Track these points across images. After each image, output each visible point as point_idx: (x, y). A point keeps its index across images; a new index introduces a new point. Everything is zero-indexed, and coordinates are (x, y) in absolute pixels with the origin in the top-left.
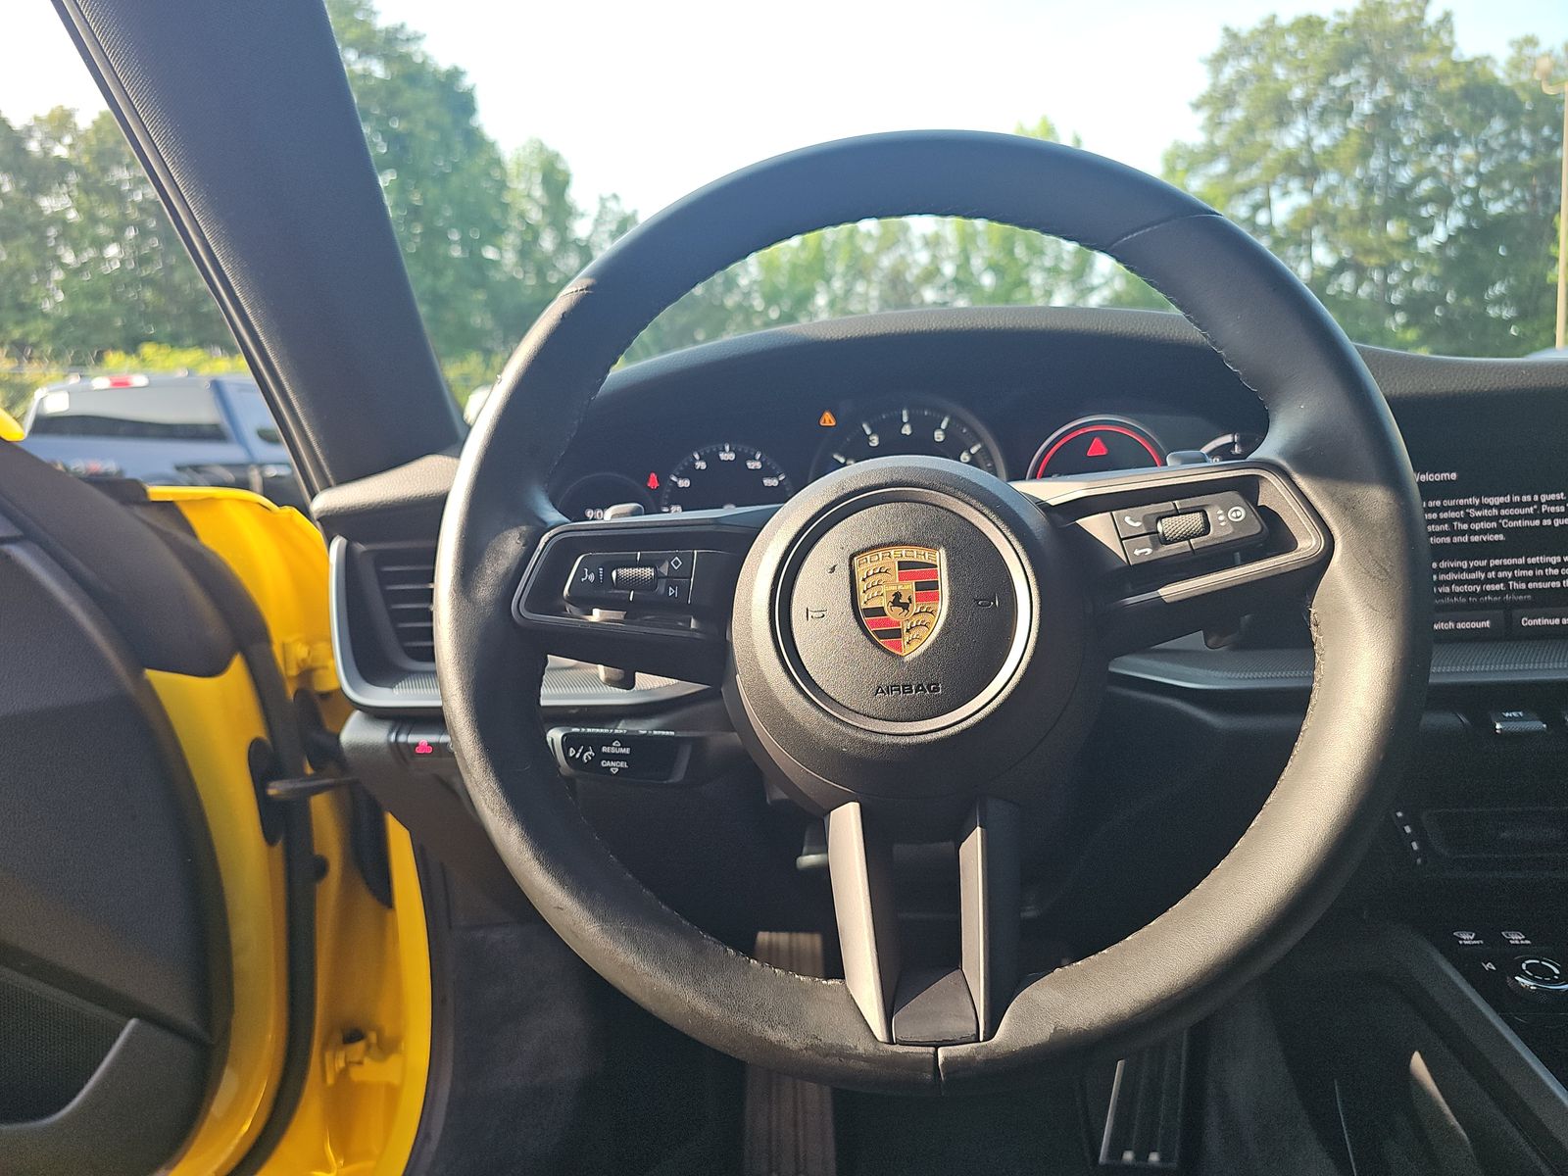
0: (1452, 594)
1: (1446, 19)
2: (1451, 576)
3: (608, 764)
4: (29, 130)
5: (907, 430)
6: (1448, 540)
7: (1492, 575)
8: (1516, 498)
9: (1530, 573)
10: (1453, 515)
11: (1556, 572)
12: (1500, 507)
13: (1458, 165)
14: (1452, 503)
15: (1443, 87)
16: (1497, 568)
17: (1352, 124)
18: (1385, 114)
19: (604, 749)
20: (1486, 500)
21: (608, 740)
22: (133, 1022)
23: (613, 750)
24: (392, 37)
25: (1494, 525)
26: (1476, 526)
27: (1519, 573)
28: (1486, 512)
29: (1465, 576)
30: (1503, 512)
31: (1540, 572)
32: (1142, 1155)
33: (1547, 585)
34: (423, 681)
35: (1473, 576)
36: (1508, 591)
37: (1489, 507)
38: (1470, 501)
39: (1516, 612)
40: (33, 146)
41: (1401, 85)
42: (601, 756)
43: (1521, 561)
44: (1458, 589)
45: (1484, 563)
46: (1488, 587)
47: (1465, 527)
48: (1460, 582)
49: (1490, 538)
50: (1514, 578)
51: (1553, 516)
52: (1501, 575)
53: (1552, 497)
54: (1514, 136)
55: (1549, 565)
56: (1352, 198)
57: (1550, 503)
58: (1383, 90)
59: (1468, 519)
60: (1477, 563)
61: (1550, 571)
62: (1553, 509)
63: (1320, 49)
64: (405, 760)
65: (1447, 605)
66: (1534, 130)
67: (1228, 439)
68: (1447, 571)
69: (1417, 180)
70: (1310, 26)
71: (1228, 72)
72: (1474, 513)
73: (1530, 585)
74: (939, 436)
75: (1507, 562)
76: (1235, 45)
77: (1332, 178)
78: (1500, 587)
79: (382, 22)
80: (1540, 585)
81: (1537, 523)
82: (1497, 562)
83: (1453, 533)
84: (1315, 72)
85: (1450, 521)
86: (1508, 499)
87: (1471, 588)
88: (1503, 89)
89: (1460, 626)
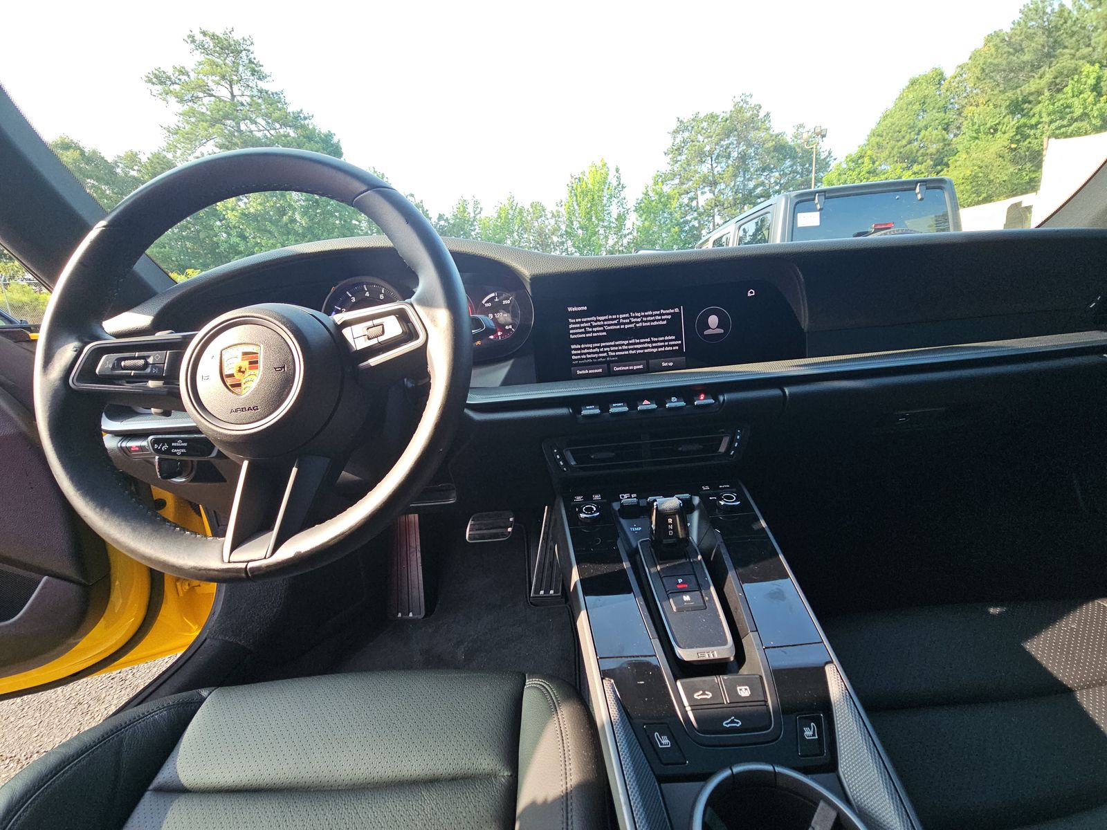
0: (587, 359)
1: (768, 115)
2: (586, 351)
3: (175, 451)
4: (116, 162)
5: (367, 294)
6: (584, 335)
7: (602, 350)
8: (610, 317)
9: (617, 348)
10: (586, 325)
11: (626, 347)
12: (603, 321)
13: (772, 180)
14: (585, 320)
15: (766, 146)
16: (604, 347)
17: (730, 162)
18: (743, 158)
19: (173, 444)
20: (598, 318)
21: (175, 440)
22: (45, 578)
23: (178, 445)
24: (297, 117)
25: (602, 328)
26: (595, 329)
27: (612, 349)
28: (599, 323)
29: (591, 351)
30: (606, 323)
31: (620, 348)
32: (547, 592)
33: (623, 353)
34: (148, 417)
35: (594, 350)
36: (609, 356)
37: (600, 321)
38: (592, 319)
39: (611, 365)
40: (119, 170)
41: (749, 145)
42: (171, 447)
43: (613, 343)
44: (589, 356)
45: (598, 345)
46: (601, 355)
47: (591, 330)
48: (589, 353)
49: (601, 334)
50: (610, 351)
51: (625, 324)
52: (605, 349)
53: (624, 316)
54: (795, 167)
55: (623, 345)
56: (729, 194)
57: (623, 318)
58: (742, 147)
59: (591, 326)
60: (596, 345)
61: (624, 347)
62: (624, 321)
63: (716, 129)
64: (126, 454)
65: (585, 363)
66: (803, 165)
67: (493, 295)
68: (584, 349)
69: (756, 187)
70: (712, 118)
71: (679, 138)
72: (594, 324)
73: (617, 353)
74: (382, 297)
75: (608, 344)
76: (682, 127)
77: (723, 186)
78: (605, 354)
79: (292, 109)
80: (621, 353)
81: (618, 327)
82: (604, 344)
83: (586, 332)
84: (715, 139)
85: (585, 327)
86: (607, 317)
87: (594, 356)
88: (790, 147)
89: (590, 372)
